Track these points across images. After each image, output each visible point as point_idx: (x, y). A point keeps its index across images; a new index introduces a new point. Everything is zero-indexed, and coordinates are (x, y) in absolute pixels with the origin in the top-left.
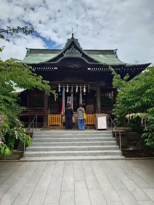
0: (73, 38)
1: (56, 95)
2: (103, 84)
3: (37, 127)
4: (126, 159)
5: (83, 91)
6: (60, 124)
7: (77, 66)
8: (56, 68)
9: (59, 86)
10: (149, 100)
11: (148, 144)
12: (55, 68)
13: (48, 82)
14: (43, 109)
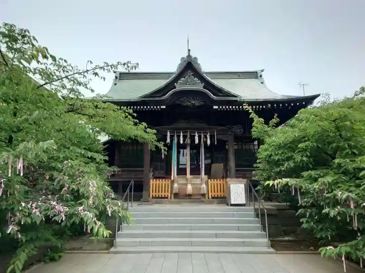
0: (189, 56)
1: (165, 150)
2: (238, 130)
3: (134, 201)
4: (276, 253)
5: (205, 143)
6: (169, 195)
7: (196, 103)
8: (164, 107)
9: (169, 134)
10: (305, 159)
11: (305, 226)
12: (162, 107)
13: (155, 131)
14: (142, 171)
